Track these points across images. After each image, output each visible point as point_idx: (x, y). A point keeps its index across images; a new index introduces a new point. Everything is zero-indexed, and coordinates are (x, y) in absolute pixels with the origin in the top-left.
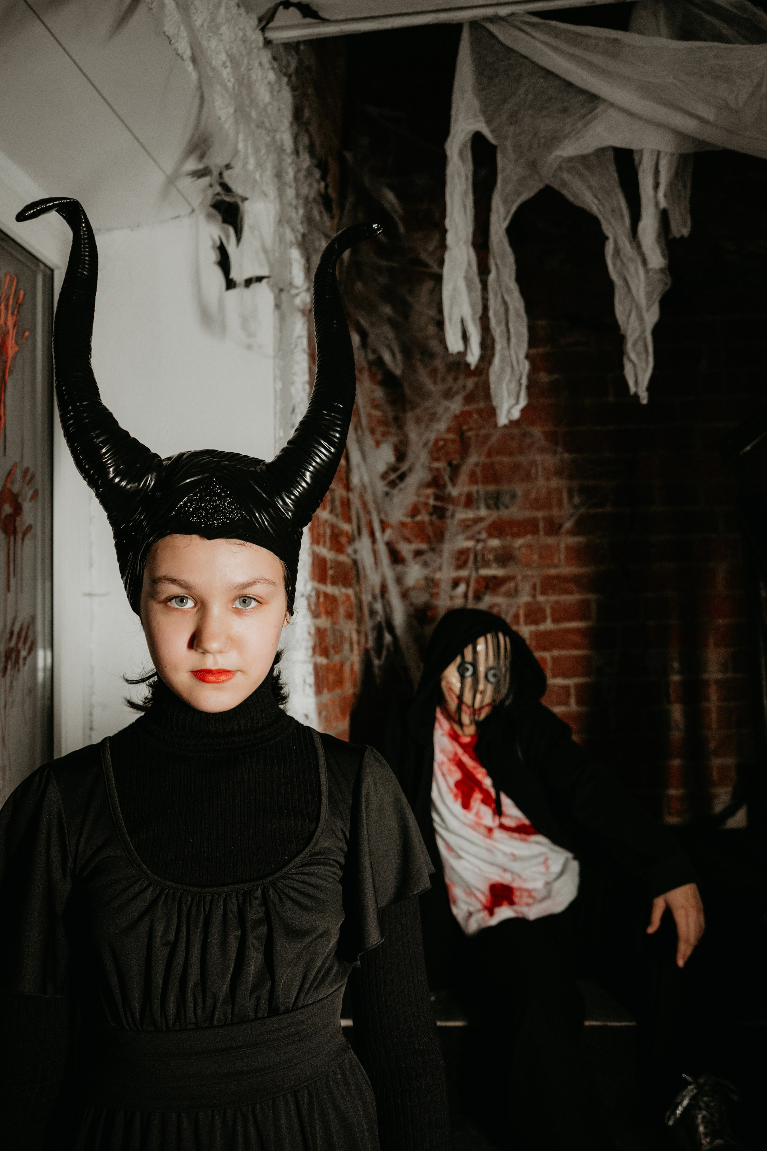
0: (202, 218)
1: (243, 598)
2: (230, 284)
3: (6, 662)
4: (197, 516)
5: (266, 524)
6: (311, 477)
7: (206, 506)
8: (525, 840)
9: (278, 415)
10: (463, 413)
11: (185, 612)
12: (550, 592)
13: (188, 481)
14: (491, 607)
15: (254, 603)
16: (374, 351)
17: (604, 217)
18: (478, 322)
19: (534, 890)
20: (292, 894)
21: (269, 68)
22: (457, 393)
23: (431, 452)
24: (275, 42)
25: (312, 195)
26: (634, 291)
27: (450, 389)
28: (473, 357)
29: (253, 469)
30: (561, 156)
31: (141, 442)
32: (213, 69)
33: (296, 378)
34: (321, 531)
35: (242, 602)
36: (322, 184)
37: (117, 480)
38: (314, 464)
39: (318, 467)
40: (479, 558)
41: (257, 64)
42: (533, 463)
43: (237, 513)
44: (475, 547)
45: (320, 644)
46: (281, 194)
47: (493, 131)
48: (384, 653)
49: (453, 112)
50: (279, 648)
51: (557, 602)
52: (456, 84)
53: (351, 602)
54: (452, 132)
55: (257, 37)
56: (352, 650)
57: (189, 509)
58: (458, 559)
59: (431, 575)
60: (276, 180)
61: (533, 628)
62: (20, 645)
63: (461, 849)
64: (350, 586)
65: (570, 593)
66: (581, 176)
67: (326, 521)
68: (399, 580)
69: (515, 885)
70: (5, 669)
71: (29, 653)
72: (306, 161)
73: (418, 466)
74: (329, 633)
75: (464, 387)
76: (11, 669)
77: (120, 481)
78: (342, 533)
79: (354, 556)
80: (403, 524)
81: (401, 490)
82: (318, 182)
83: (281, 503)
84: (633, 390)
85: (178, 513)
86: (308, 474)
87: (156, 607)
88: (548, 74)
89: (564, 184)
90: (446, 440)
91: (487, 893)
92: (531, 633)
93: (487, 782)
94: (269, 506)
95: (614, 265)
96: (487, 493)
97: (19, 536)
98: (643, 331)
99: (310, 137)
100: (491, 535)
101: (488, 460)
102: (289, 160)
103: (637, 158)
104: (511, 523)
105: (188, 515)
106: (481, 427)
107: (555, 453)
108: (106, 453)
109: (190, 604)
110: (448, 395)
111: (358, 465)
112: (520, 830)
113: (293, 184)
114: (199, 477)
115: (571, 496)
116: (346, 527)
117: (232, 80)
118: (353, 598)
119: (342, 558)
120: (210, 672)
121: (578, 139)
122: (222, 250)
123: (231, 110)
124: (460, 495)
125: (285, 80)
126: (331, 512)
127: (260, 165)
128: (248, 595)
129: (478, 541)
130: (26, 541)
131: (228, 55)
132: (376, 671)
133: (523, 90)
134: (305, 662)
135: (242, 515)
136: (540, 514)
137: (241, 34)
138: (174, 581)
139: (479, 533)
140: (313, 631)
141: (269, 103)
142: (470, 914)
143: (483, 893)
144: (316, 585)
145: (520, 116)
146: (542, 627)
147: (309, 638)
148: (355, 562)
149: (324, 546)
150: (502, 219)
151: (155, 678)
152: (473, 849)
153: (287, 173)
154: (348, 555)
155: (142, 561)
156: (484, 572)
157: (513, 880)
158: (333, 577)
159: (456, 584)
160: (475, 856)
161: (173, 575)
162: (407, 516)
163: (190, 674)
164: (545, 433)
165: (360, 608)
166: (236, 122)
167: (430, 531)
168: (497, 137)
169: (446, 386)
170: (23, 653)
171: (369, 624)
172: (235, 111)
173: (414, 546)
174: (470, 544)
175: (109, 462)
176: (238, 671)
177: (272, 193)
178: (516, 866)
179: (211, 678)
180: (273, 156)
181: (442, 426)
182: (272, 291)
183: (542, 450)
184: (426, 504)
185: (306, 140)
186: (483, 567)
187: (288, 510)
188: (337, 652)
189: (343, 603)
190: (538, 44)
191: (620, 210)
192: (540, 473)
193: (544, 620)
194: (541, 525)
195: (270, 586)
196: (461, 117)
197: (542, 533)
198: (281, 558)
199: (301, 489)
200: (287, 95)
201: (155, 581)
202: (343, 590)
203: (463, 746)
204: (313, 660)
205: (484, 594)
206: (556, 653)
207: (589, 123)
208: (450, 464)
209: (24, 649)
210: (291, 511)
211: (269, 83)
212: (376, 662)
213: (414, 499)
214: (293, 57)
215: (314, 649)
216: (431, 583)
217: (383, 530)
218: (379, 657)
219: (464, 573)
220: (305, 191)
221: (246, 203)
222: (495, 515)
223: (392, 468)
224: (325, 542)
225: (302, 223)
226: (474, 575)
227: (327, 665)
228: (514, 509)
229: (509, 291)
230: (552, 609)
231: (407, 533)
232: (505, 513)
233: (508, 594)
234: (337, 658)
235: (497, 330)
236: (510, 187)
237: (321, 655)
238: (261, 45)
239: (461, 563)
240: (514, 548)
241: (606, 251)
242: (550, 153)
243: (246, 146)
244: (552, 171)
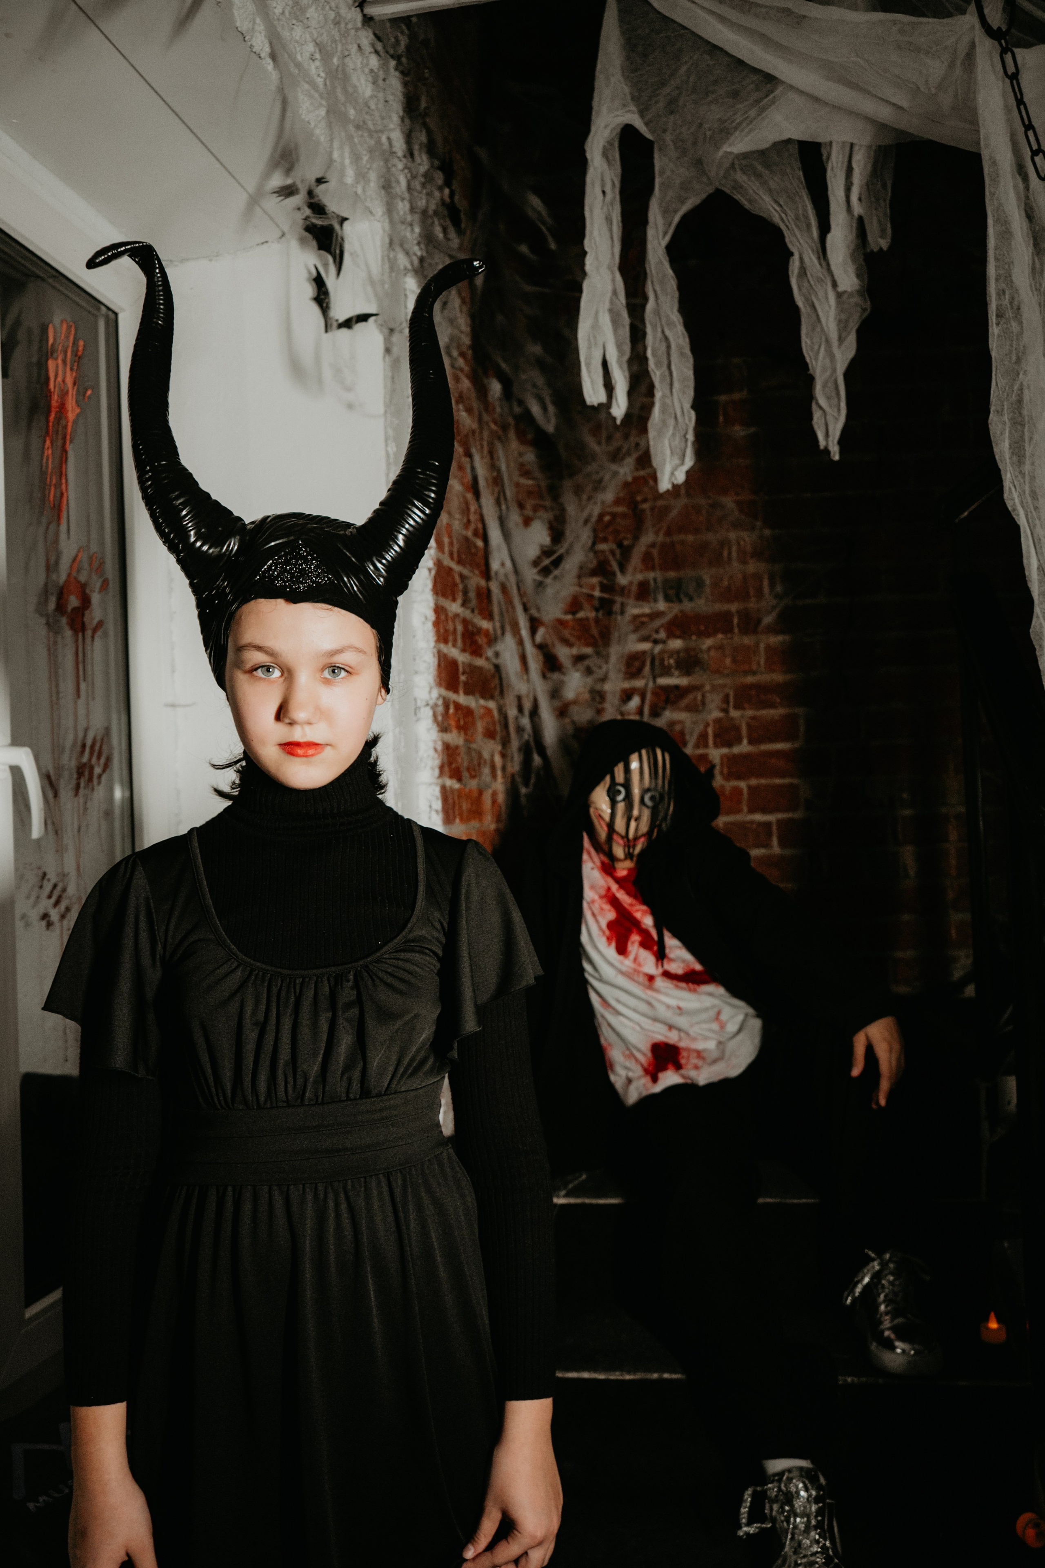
0: (294, 244)
1: (332, 668)
2: (330, 325)
3: (79, 778)
4: (282, 579)
5: (355, 589)
6: (404, 540)
7: (291, 569)
8: (695, 991)
10: (635, 479)
11: (272, 682)
12: (746, 705)
13: (273, 544)
14: (672, 724)
15: (343, 674)
16: (521, 403)
17: (787, 226)
19: (705, 1050)
20: (385, 978)
21: (370, 53)
22: (626, 454)
23: (595, 531)
24: (377, 18)
25: (432, 207)
26: (823, 320)
27: (619, 449)
28: (620, 409)
29: (342, 532)
30: (731, 153)
31: (223, 504)
32: (298, 65)
34: (450, 626)
35: (331, 672)
36: (447, 191)
37: (198, 544)
38: (407, 526)
39: (411, 529)
40: (657, 663)
41: (354, 49)
42: (724, 543)
43: (324, 577)
44: (652, 649)
45: (450, 764)
46: (390, 210)
47: (646, 124)
48: (533, 781)
49: (595, 105)
51: (753, 718)
52: (599, 67)
53: (492, 717)
54: (594, 128)
55: (354, 16)
56: (494, 776)
57: (273, 573)
58: (629, 665)
59: (598, 687)
60: (383, 192)
61: (725, 750)
62: (94, 760)
63: (618, 1001)
64: (492, 697)
65: (773, 706)
66: (759, 176)
67: (457, 615)
68: (555, 693)
69: (682, 1044)
70: (78, 787)
71: (104, 771)
72: (423, 163)
73: (578, 548)
74: (463, 750)
75: (636, 446)
76: (85, 788)
77: (202, 546)
78: (479, 630)
79: (495, 661)
80: (561, 622)
81: (555, 578)
82: (440, 189)
83: (372, 567)
84: (822, 443)
85: (263, 577)
86: (401, 537)
87: (242, 680)
88: (714, 49)
89: (737, 186)
90: (614, 515)
91: (649, 1053)
92: (722, 757)
93: (648, 921)
94: (360, 572)
95: (800, 288)
96: (666, 581)
97: (89, 633)
98: (834, 370)
99: (429, 133)
100: (671, 635)
101: (668, 540)
102: (400, 166)
103: (824, 152)
104: (698, 618)
105: (273, 579)
107: (753, 528)
108: (186, 515)
109: (277, 673)
110: (616, 457)
111: (499, 548)
112: (690, 979)
113: (407, 195)
114: (285, 540)
115: (772, 585)
116: (485, 624)
117: (323, 74)
118: (495, 713)
119: (480, 662)
120: (298, 744)
121: (752, 130)
122: (319, 282)
123: (323, 112)
124: (631, 583)
125: (393, 63)
126: (464, 604)
127: (361, 176)
128: (337, 665)
129: (656, 642)
130: (96, 638)
131: (317, 44)
132: (523, 800)
133: (684, 69)
134: (431, 784)
135: (329, 579)
136: (733, 607)
137: (332, 15)
138: (259, 648)
139: (657, 632)
140: (440, 747)
141: (372, 97)
142: (630, 1081)
143: (644, 1054)
144: (444, 692)
145: (681, 103)
146: (736, 750)
147: (436, 756)
148: (497, 667)
149: (454, 646)
150: (661, 235)
151: (244, 763)
152: (633, 1002)
153: (398, 182)
154: (487, 659)
155: (226, 629)
156: (663, 681)
157: (680, 1039)
158: (466, 684)
159: (627, 696)
160: (635, 1010)
161: (258, 641)
162: (566, 612)
163: (277, 747)
164: (739, 503)
165: (506, 726)
166: (330, 125)
167: (595, 631)
168: (652, 132)
169: (615, 444)
170: (97, 770)
171: (515, 743)
172: (328, 112)
173: (575, 651)
174: (646, 646)
175: (190, 525)
176: (327, 745)
177: (379, 210)
178: (683, 1022)
179: (300, 751)
180: (379, 164)
181: (609, 496)
182: (381, 332)
183: (736, 525)
184: (590, 597)
185: (423, 138)
186: (662, 675)
187: (380, 575)
188: (473, 777)
189: (482, 717)
190: (700, 12)
191: (806, 217)
192: (734, 554)
193: (739, 740)
194: (736, 621)
195: (361, 654)
196: (605, 109)
197: (736, 630)
198: (373, 627)
199: (393, 552)
200: (395, 83)
201: (240, 649)
202: (482, 702)
203: (618, 881)
204: (440, 781)
205: (664, 709)
206: (753, 782)
207: (763, 109)
208: (620, 545)
209: (99, 765)
210: (383, 577)
211: (372, 71)
212: (523, 790)
213: (574, 589)
214: (402, 33)
215: (441, 768)
216: (598, 696)
217: (533, 631)
218: (526, 785)
219: (639, 683)
220: (422, 203)
221: (346, 225)
222: (676, 609)
223: (546, 552)
224: (455, 640)
225: (419, 244)
226: (651, 685)
227: (459, 791)
228: (702, 602)
229: (670, 324)
230: (749, 726)
231: (567, 633)
232: (687, 606)
233: (692, 708)
234: (473, 784)
235: (657, 374)
236: (671, 193)
237: (451, 777)
238: (359, 25)
239: (634, 670)
240: (701, 650)
241: (791, 268)
242: (718, 149)
243: (342, 156)
244: (722, 173)
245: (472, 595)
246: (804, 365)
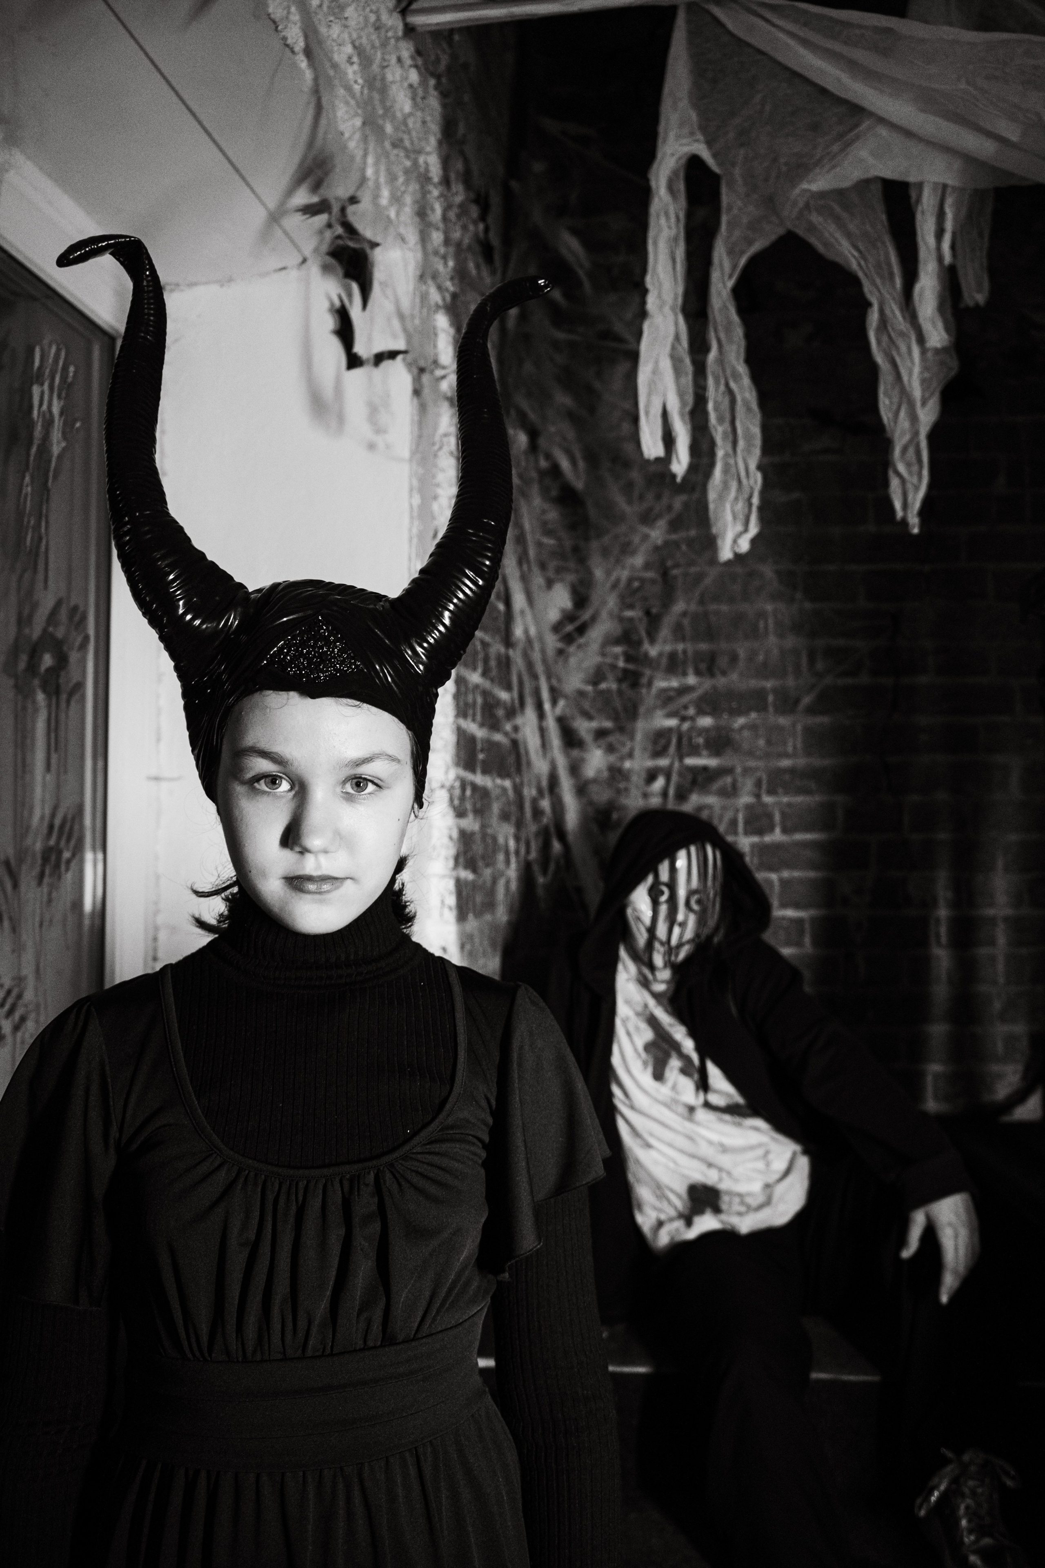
0: (314, 270)
1: (355, 781)
2: (354, 362)
3: (43, 865)
4: (297, 666)
5: (390, 679)
6: (450, 618)
7: (308, 653)
8: (738, 1125)
9: (415, 541)
10: (667, 543)
11: (278, 797)
12: (780, 790)
13: (285, 619)
14: (700, 808)
15: (371, 787)
16: (548, 456)
17: (866, 275)
18: (687, 418)
19: (749, 1194)
20: (416, 1179)
21: (411, 66)
22: (659, 516)
23: (622, 597)
24: (419, 29)
25: (466, 241)
26: (905, 378)
27: (651, 509)
28: (680, 465)
29: (371, 606)
30: (809, 191)
31: (222, 567)
32: (335, 66)
33: (440, 491)
34: (470, 699)
35: (354, 786)
36: (481, 226)
37: (189, 617)
38: (455, 601)
39: (460, 604)
40: (685, 741)
41: (393, 60)
42: (762, 615)
43: (351, 664)
44: (679, 727)
45: (465, 852)
46: (424, 238)
47: (715, 156)
48: (552, 867)
49: (661, 129)
50: (404, 852)
51: (789, 805)
52: (666, 90)
53: (508, 797)
54: (659, 155)
55: (394, 22)
56: (508, 862)
57: (285, 657)
58: (655, 742)
59: (618, 764)
60: (417, 219)
61: (755, 839)
62: (63, 843)
63: (651, 1134)
64: (508, 775)
65: (808, 792)
66: (837, 220)
67: (477, 686)
68: (575, 769)
69: (723, 1186)
70: (41, 876)
71: (74, 855)
72: (459, 194)
73: (604, 614)
75: (670, 508)
76: (51, 875)
77: (193, 619)
78: (498, 703)
79: (514, 736)
80: (581, 694)
81: (580, 647)
82: (475, 223)
83: (410, 653)
84: (900, 514)
85: (271, 662)
86: (447, 614)
87: (239, 789)
88: (795, 76)
89: (812, 228)
90: (642, 581)
91: (685, 1195)
92: (753, 846)
93: (688, 1045)
94: (395, 657)
95: (879, 342)
96: (697, 654)
97: (64, 697)
98: (916, 434)
99: (466, 161)
100: (701, 712)
101: (700, 609)
102: (436, 193)
103: (913, 194)
104: (730, 694)
105: (284, 665)
106: (691, 563)
107: (792, 600)
108: (174, 580)
109: (285, 786)
110: (647, 518)
111: (522, 612)
112: (731, 1110)
113: (441, 225)
114: (300, 614)
115: (812, 661)
116: (504, 695)
117: (360, 81)
118: (511, 793)
119: (498, 737)
120: (310, 879)
121: (834, 167)
122: (343, 313)
123: (358, 122)
124: (660, 655)
125: (432, 82)
126: (484, 674)
127: (396, 199)
128: (363, 776)
129: (683, 719)
130: (73, 703)
131: (355, 47)
132: (540, 892)
133: (758, 97)
134: (444, 876)
135: (356, 666)
136: (769, 684)
137: (372, 18)
138: (265, 754)
139: (686, 707)
140: (455, 834)
141: (410, 114)
142: (660, 1224)
143: (679, 1196)
144: (462, 772)
145: (753, 134)
146: (768, 839)
147: (451, 844)
148: (515, 743)
149: (474, 720)
150: (726, 278)
151: (235, 891)
152: (667, 1135)
153: (433, 210)
155: (221, 727)
156: (690, 761)
157: (720, 1180)
158: (483, 762)
159: (651, 776)
160: (670, 1145)
161: (263, 745)
162: (588, 682)
163: (283, 881)
164: (778, 573)
165: (521, 806)
166: (365, 139)
168: (720, 164)
169: (645, 505)
170: (66, 855)
171: (532, 828)
172: (364, 123)
173: (594, 724)
174: (672, 722)
175: (179, 592)
176: (347, 878)
177: (412, 237)
178: (725, 1160)
179: (312, 887)
180: (414, 187)
181: (638, 560)
182: (410, 371)
183: (774, 597)
184: (614, 667)
185: (459, 166)
186: (690, 755)
187: (420, 662)
188: (487, 865)
189: (498, 798)
190: (781, 35)
191: (889, 265)
192: (771, 628)
193: (771, 829)
194: (771, 698)
195: (394, 763)
196: (672, 135)
197: (771, 709)
198: (409, 728)
199: (437, 634)
200: (434, 102)
202: (499, 781)
203: (655, 995)
204: (454, 874)
205: (690, 791)
206: (786, 874)
207: (848, 144)
208: (648, 613)
209: (68, 850)
210: (423, 664)
211: (411, 86)
212: (541, 880)
213: (599, 659)
214: (443, 50)
215: (456, 859)
216: (617, 775)
217: (554, 702)
218: (545, 871)
219: (663, 762)
220: (457, 235)
221: (377, 251)
222: (707, 684)
223: (568, 617)
224: (474, 715)
225: (452, 279)
226: (677, 765)
227: (473, 882)
228: (734, 676)
229: (736, 376)
230: (783, 814)
231: (587, 705)
232: (721, 681)
233: (724, 793)
234: (488, 872)
235: (719, 432)
236: (737, 233)
237: (466, 867)
238: (400, 33)
239: (659, 748)
240: (733, 730)
241: (868, 322)
242: (794, 186)
243: (377, 172)
244: (796, 211)
245: (493, 663)
246: (880, 427)
